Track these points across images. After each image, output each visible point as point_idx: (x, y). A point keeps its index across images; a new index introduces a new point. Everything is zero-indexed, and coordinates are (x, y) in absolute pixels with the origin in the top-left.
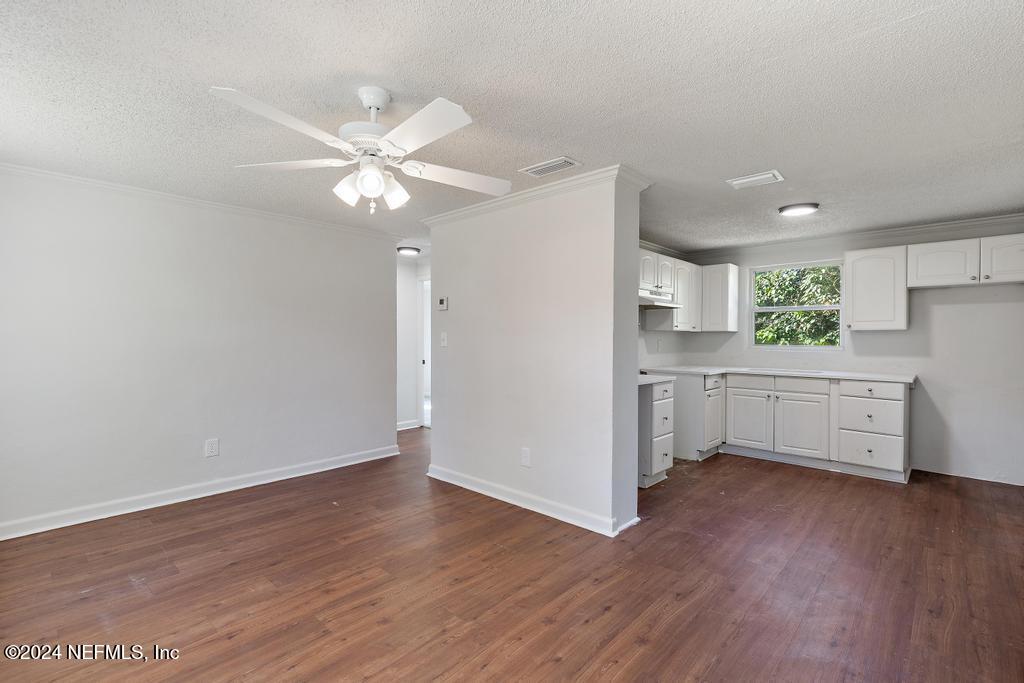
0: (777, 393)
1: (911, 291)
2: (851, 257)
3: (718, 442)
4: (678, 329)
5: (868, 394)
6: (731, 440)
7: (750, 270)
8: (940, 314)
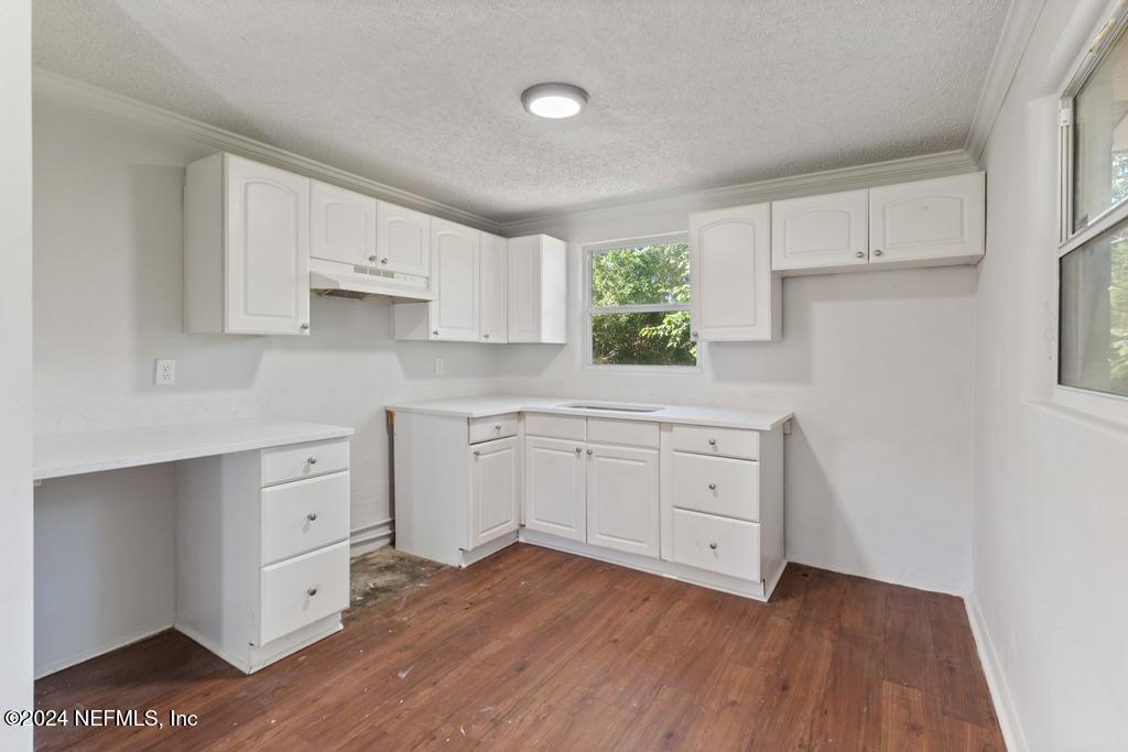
0: (591, 446)
1: (783, 279)
2: (698, 220)
3: (512, 525)
4: (439, 337)
5: (710, 449)
6: (532, 523)
7: (584, 248)
8: (824, 315)
